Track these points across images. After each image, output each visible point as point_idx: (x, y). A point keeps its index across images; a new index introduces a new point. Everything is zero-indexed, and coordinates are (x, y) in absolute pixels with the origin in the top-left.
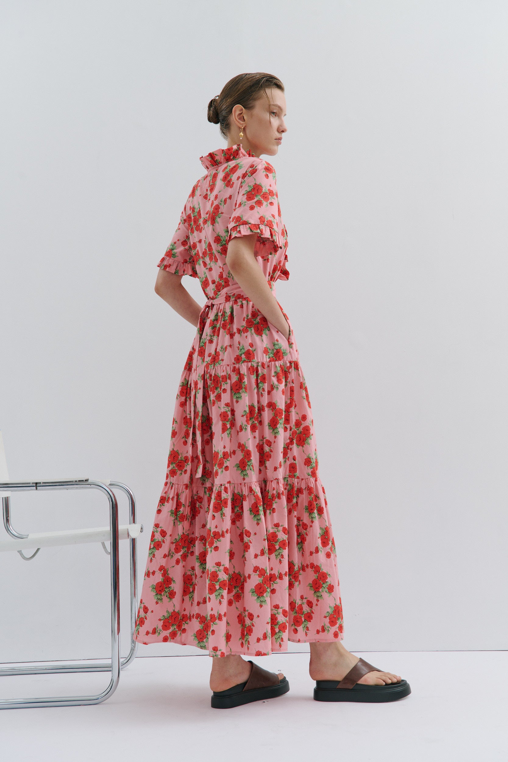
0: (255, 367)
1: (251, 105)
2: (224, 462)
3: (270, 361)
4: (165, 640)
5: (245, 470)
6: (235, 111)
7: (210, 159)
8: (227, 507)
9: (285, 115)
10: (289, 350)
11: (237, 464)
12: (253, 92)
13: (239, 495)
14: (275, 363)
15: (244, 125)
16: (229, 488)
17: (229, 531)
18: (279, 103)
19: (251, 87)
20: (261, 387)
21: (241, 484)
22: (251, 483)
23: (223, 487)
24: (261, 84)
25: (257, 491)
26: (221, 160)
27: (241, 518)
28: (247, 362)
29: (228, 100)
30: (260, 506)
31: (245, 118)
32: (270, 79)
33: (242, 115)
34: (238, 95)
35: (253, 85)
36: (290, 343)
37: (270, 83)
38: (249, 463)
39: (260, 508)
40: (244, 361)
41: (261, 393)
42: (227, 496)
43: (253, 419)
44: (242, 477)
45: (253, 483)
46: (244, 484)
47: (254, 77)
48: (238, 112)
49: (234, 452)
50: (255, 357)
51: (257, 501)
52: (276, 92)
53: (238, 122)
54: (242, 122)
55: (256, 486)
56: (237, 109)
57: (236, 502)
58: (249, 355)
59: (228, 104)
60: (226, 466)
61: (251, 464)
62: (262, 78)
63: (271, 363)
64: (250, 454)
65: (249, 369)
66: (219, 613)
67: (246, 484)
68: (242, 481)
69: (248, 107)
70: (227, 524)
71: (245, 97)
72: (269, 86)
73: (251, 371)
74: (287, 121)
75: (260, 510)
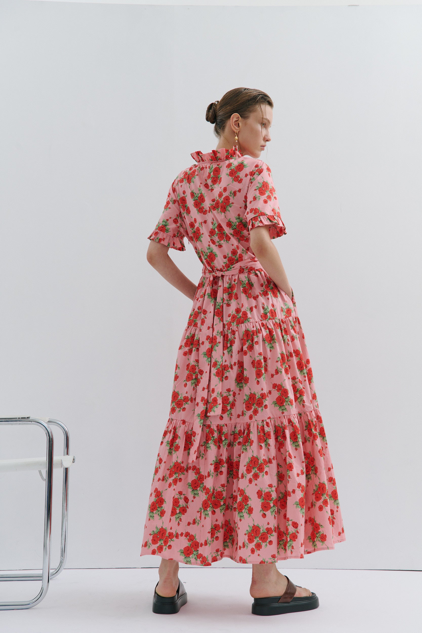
0: (278, 323)
1: (246, 116)
2: (263, 401)
3: (285, 318)
4: (154, 553)
5: (283, 405)
6: (233, 118)
7: (213, 155)
8: (270, 438)
9: (270, 127)
10: (293, 308)
11: (273, 402)
12: (250, 105)
13: (279, 426)
14: (289, 318)
15: (238, 131)
16: (270, 423)
17: (275, 458)
18: (268, 117)
19: (249, 101)
20: (286, 339)
21: (280, 417)
22: (290, 415)
23: (265, 422)
24: (257, 100)
25: (295, 422)
26: (221, 157)
27: (284, 446)
28: (272, 319)
29: (228, 108)
30: (299, 434)
31: (240, 125)
32: (265, 97)
33: (237, 122)
34: (237, 105)
35: (251, 100)
36: (294, 303)
37: (264, 100)
38: (287, 400)
39: (298, 436)
40: (270, 319)
41: (287, 343)
42: (270, 429)
43: (285, 364)
44: (281, 412)
45: (292, 415)
46: (283, 416)
47: (252, 93)
48: (235, 119)
49: (270, 392)
50: (277, 315)
51: (295, 430)
52: (268, 107)
53: (234, 127)
54: (237, 128)
55: (294, 418)
56: (235, 116)
57: (278, 432)
58: (273, 313)
59: (227, 111)
60: (265, 404)
61: (288, 400)
62: (258, 95)
63: (287, 319)
64: (287, 392)
65: (274, 325)
66: (275, 527)
67: (285, 417)
68: (282, 415)
69: (244, 116)
70: (273, 451)
71: (243, 108)
72: (263, 102)
73: (277, 326)
74: (272, 131)
75: (298, 438)
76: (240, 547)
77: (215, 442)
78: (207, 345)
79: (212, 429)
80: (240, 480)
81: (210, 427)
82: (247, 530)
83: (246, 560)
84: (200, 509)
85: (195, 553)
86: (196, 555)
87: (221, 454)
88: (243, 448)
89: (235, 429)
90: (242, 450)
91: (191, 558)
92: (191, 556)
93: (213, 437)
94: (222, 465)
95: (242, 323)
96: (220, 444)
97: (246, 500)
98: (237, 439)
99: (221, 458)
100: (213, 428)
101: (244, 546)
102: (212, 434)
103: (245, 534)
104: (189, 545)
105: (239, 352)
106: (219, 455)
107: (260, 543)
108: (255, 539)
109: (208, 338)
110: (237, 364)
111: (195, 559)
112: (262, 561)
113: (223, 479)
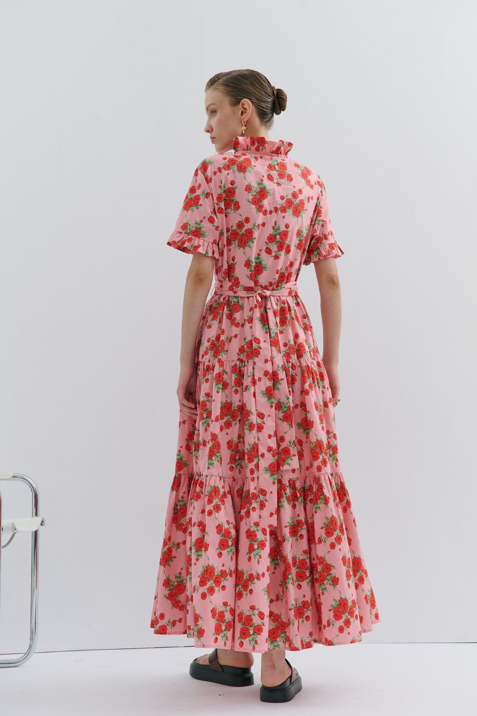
76: (325, 626)
77: (288, 500)
78: (267, 383)
79: (283, 484)
80: (317, 545)
81: (282, 482)
82: (332, 605)
83: (332, 641)
84: (282, 582)
85: (282, 635)
86: (284, 638)
87: (297, 515)
88: (315, 507)
89: (305, 484)
90: (314, 510)
91: (278, 641)
92: (278, 639)
93: (286, 494)
94: (301, 528)
95: (300, 358)
96: (295, 502)
97: (327, 569)
98: (308, 496)
99: (299, 518)
100: (285, 483)
101: (329, 625)
102: (284, 490)
103: (330, 610)
104: (274, 626)
105: (302, 392)
106: (295, 516)
107: (349, 618)
108: (343, 614)
109: (266, 373)
110: (299, 406)
111: (283, 642)
112: (352, 640)
113: (304, 544)
